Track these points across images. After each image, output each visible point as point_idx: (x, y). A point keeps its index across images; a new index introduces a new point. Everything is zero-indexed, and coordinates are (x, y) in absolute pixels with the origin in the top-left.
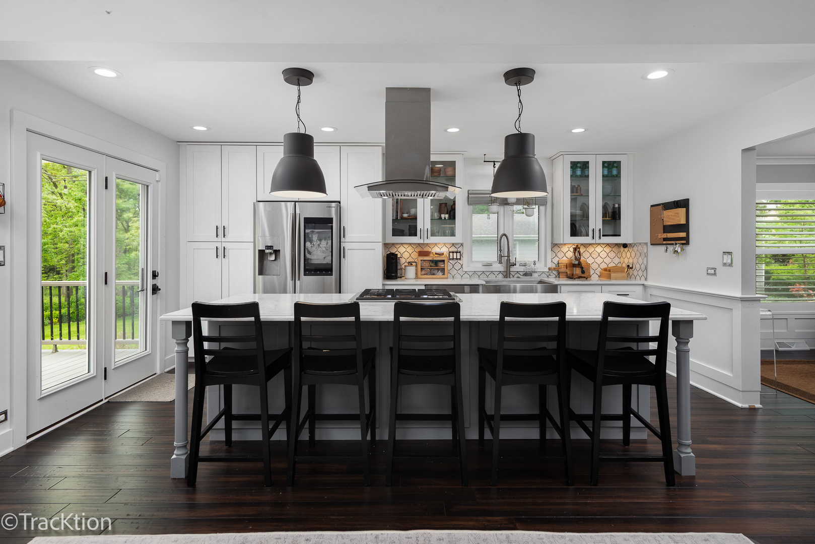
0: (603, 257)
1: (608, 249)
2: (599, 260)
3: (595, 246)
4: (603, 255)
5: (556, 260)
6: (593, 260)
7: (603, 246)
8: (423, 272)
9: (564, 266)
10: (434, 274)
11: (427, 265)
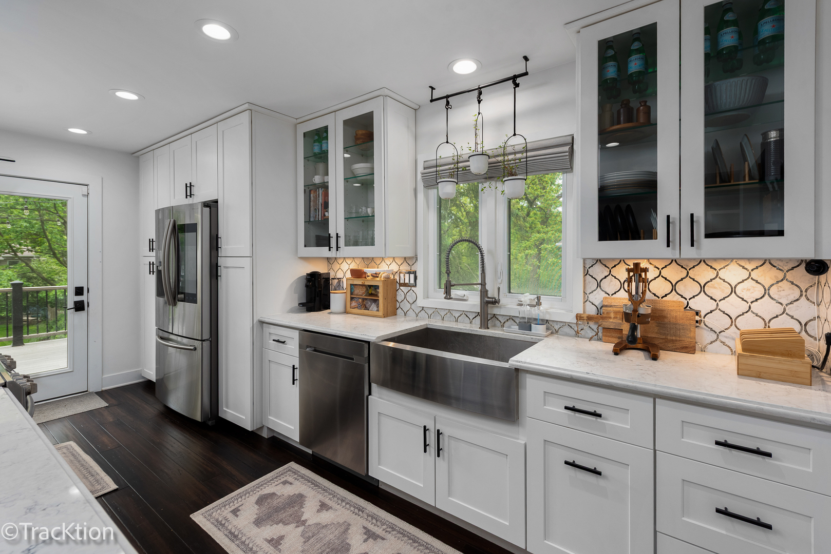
0: (750, 297)
1: (767, 276)
2: (733, 306)
3: (717, 266)
4: (750, 290)
5: (598, 297)
6: (712, 305)
7: (750, 266)
8: (354, 304)
9: (616, 313)
10: (367, 309)
11: (360, 292)
